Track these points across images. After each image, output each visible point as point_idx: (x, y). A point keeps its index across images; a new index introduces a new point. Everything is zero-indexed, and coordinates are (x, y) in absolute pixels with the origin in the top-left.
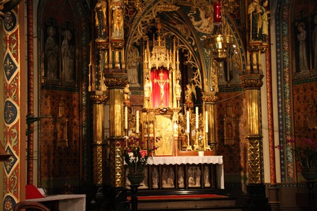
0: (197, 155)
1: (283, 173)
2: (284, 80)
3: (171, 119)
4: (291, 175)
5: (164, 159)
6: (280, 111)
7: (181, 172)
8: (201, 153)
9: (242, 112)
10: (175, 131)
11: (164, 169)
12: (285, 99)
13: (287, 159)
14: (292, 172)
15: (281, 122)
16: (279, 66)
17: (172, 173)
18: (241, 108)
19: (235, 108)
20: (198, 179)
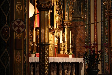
0: (68, 57)
1: (103, 68)
2: (105, 16)
3: (53, 34)
4: (107, 69)
5: (54, 59)
6: (102, 34)
7: (60, 67)
8: (70, 56)
9: (78, 34)
10: (56, 42)
11: (52, 65)
12: (105, 27)
13: (105, 60)
14: (108, 68)
15: (102, 40)
16: (102, 9)
17: (56, 67)
18: (77, 31)
19: (74, 31)
20: (70, 71)
